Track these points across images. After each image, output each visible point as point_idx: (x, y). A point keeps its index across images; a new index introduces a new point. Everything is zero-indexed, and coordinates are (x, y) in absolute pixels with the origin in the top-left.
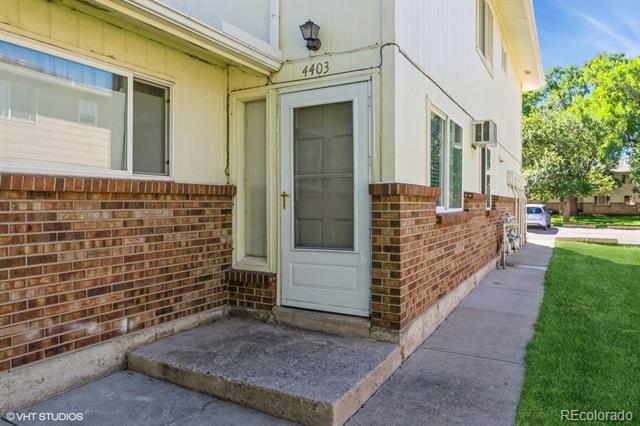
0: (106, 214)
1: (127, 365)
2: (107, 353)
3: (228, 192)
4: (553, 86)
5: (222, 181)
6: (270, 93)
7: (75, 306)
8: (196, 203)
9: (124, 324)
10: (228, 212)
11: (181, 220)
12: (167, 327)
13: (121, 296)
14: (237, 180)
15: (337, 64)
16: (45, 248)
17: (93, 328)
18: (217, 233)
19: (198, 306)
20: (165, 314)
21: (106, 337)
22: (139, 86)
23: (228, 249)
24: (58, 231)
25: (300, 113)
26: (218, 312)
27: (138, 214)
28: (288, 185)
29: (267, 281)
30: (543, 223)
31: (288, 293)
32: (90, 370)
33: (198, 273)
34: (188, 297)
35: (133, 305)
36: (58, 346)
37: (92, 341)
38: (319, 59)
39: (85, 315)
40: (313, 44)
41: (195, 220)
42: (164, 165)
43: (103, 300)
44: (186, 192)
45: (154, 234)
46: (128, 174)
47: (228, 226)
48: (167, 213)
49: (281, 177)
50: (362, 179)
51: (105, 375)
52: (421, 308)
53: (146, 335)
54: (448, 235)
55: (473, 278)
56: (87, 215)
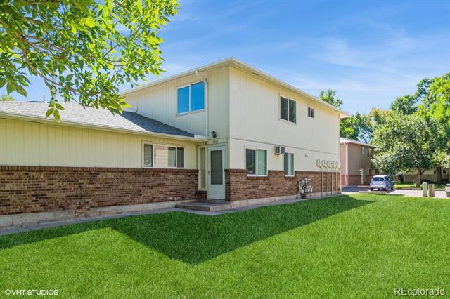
0: (173, 176)
1: (176, 207)
2: (173, 204)
3: (197, 171)
5: (196, 168)
6: (206, 146)
7: (168, 193)
8: (189, 174)
9: (176, 199)
10: (197, 176)
11: (186, 178)
12: (183, 201)
13: (175, 193)
14: (199, 168)
15: (220, 141)
16: (164, 182)
17: (171, 198)
18: (195, 181)
19: (190, 198)
20: (183, 198)
21: (173, 200)
22: (178, 148)
23: (197, 186)
24: (166, 179)
25: (212, 152)
26: (194, 201)
27: (178, 176)
28: (210, 170)
29: (205, 193)
31: (210, 196)
32: (171, 206)
33: (190, 190)
34: (188, 195)
35: (177, 196)
36: (165, 200)
37: (170, 201)
38: (216, 139)
39: (170, 195)
40: (215, 136)
41: (189, 178)
42: (183, 166)
43: (172, 193)
44: (188, 171)
45: (181, 181)
46: (176, 168)
47: (197, 179)
48: (183, 176)
49: (208, 168)
50: (224, 168)
51: (172, 208)
52: (239, 199)
53: (179, 202)
54: (255, 183)
55: (273, 198)
56: (170, 176)
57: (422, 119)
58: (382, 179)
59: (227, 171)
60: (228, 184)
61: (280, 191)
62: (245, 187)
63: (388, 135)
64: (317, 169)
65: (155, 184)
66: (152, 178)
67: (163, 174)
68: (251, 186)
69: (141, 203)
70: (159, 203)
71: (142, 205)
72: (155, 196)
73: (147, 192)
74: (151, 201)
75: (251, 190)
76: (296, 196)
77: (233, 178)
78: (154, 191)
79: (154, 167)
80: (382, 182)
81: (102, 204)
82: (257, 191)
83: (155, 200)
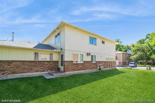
0: (47, 63)
1: (48, 73)
2: (47, 72)
3: (58, 61)
7: (45, 69)
8: (55, 62)
10: (58, 63)
11: (53, 64)
12: (52, 71)
13: (48, 69)
15: (63, 51)
16: (43, 65)
17: (46, 70)
19: (55, 70)
20: (52, 70)
21: (47, 71)
22: (50, 54)
23: (58, 66)
24: (44, 64)
25: (61, 55)
26: (57, 71)
27: (50, 63)
28: (61, 61)
29: (60, 68)
32: (46, 73)
33: (55, 68)
35: (49, 69)
36: (44, 71)
37: (46, 71)
39: (46, 69)
41: (55, 64)
42: (52, 60)
43: (47, 69)
44: (54, 61)
45: (51, 65)
46: (49, 60)
47: (58, 64)
50: (64, 60)
52: (69, 71)
53: (50, 72)
54: (77, 65)
55: (86, 70)
56: (46, 63)
58: (133, 63)
61: (89, 68)
62: (72, 67)
64: (106, 61)
65: (39, 66)
66: (38, 64)
67: (43, 62)
68: (75, 67)
69: (32, 72)
70: (41, 72)
71: (33, 73)
72: (39, 70)
73: (36, 69)
74: (37, 72)
75: (75, 68)
76: (96, 69)
78: (38, 68)
79: (39, 60)
80: (132, 64)
81: (14, 73)
82: (78, 68)
83: (39, 71)
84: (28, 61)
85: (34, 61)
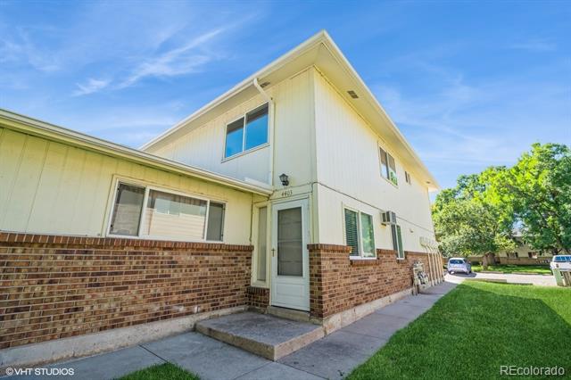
0: (193, 257)
1: (195, 329)
2: (187, 322)
3: (250, 249)
4: (463, 186)
5: (248, 244)
6: (268, 204)
7: (175, 298)
8: (234, 254)
9: (195, 309)
10: (249, 258)
11: (226, 262)
12: (216, 313)
13: (195, 295)
14: (255, 243)
15: (295, 191)
16: (167, 271)
17: (182, 309)
18: (243, 269)
19: (232, 304)
20: (215, 306)
21: (188, 314)
22: (212, 204)
23: (249, 277)
24: (173, 264)
25: (279, 212)
26: (242, 308)
27: (207, 258)
28: (276, 247)
29: (265, 292)
30: (465, 270)
31: (274, 300)
32: (178, 329)
33: (233, 287)
34: (227, 299)
35: (201, 300)
36: (166, 315)
37: (181, 314)
38: (288, 189)
39: (179, 302)
40: (286, 183)
41: (233, 261)
42: (220, 237)
43: (188, 296)
44: (230, 248)
45: (213, 267)
46: (205, 241)
47: (249, 265)
48: (220, 258)
49: (272, 243)
50: (306, 241)
51: (184, 333)
52: (340, 308)
53: (205, 316)
54: (362, 271)
55: (388, 298)
56: (185, 258)
57: (481, 206)
58: (461, 262)
59: (314, 249)
60: (316, 277)
62: (348, 281)
63: (448, 220)
64: (422, 250)
65: (138, 277)
66: (130, 263)
67: (166, 253)
68: (357, 279)
69: (75, 334)
70: (143, 326)
71: (80, 338)
72: (132, 308)
73: (108, 300)
74: (115, 325)
75: (358, 286)
77: (326, 265)
78: (130, 295)
79: (143, 235)
82: (367, 288)
83: (131, 318)
84: (51, 242)
85: (101, 244)
